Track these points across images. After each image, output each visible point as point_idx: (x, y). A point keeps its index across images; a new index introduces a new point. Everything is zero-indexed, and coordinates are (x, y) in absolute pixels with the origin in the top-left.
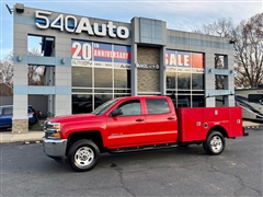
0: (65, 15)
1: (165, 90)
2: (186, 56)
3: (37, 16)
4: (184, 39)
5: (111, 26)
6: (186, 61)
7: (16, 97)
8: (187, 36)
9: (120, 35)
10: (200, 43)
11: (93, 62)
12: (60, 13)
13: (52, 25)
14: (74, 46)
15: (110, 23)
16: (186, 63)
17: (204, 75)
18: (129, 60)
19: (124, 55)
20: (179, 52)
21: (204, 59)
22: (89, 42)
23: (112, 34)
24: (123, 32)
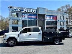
3: (15, 8)
9: (34, 12)
10: (56, 13)
14: (23, 15)
16: (52, 19)
17: (57, 22)
18: (36, 18)
19: (35, 17)
20: (50, 16)
21: (57, 17)
22: (27, 14)
23: (32, 12)
24: (35, 11)
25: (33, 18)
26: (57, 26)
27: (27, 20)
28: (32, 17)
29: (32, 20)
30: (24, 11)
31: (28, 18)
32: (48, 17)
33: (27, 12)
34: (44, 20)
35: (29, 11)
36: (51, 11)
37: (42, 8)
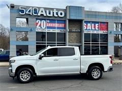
0: (33, 7)
1: (84, 42)
2: (97, 25)
3: (20, 9)
4: (96, 15)
5: (55, 11)
6: (97, 27)
7: (11, 46)
8: (97, 14)
10: (105, 17)
11: (47, 29)
12: (30, 7)
13: (27, 13)
14: (37, 22)
16: (97, 29)
17: (107, 35)
18: (65, 28)
19: (62, 25)
20: (93, 22)
21: (107, 26)
22: (45, 20)
23: (55, 15)
24: (61, 14)
25: (58, 28)
26: (107, 44)
28: (56, 25)
30: (39, 14)
31: (48, 28)
32: (89, 24)
33: (45, 15)
34: (81, 32)
35: (50, 14)
36: (96, 12)
37: (78, 7)
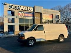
4: (47, 11)
9: (31, 10)
13: (14, 8)
14: (19, 13)
15: (28, 7)
17: (53, 20)
19: (32, 15)
22: (23, 12)
27: (24, 18)
28: (29, 15)
29: (29, 18)
30: (20, 9)
